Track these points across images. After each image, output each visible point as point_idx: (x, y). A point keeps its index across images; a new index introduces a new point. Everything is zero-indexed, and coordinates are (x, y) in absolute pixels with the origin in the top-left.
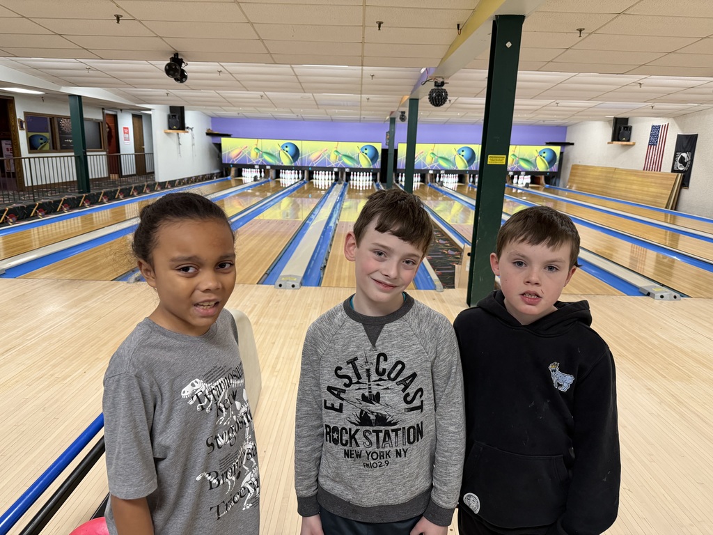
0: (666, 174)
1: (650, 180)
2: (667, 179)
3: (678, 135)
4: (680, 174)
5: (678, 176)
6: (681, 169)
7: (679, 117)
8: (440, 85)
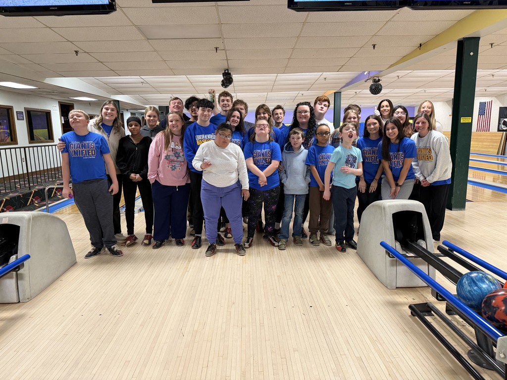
0: (494, 133)
1: (483, 137)
2: (496, 136)
3: (500, 107)
4: (505, 132)
5: (503, 133)
6: (505, 129)
7: (499, 96)
8: (376, 81)
